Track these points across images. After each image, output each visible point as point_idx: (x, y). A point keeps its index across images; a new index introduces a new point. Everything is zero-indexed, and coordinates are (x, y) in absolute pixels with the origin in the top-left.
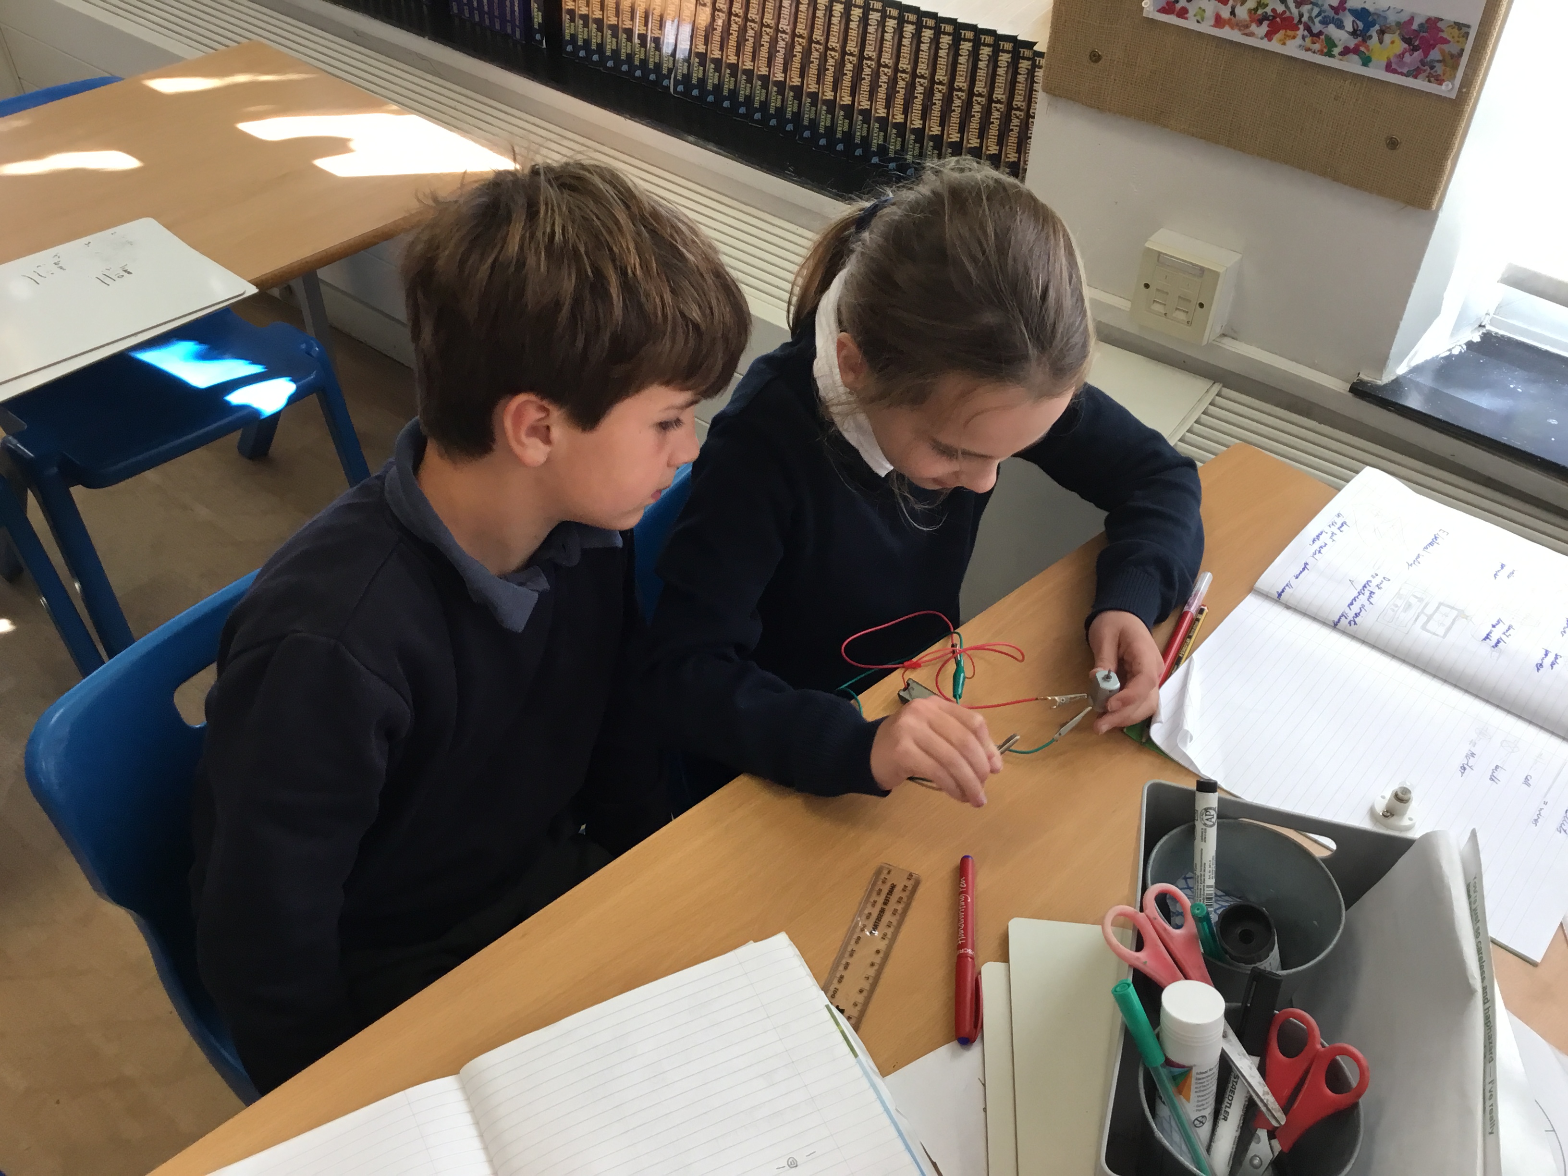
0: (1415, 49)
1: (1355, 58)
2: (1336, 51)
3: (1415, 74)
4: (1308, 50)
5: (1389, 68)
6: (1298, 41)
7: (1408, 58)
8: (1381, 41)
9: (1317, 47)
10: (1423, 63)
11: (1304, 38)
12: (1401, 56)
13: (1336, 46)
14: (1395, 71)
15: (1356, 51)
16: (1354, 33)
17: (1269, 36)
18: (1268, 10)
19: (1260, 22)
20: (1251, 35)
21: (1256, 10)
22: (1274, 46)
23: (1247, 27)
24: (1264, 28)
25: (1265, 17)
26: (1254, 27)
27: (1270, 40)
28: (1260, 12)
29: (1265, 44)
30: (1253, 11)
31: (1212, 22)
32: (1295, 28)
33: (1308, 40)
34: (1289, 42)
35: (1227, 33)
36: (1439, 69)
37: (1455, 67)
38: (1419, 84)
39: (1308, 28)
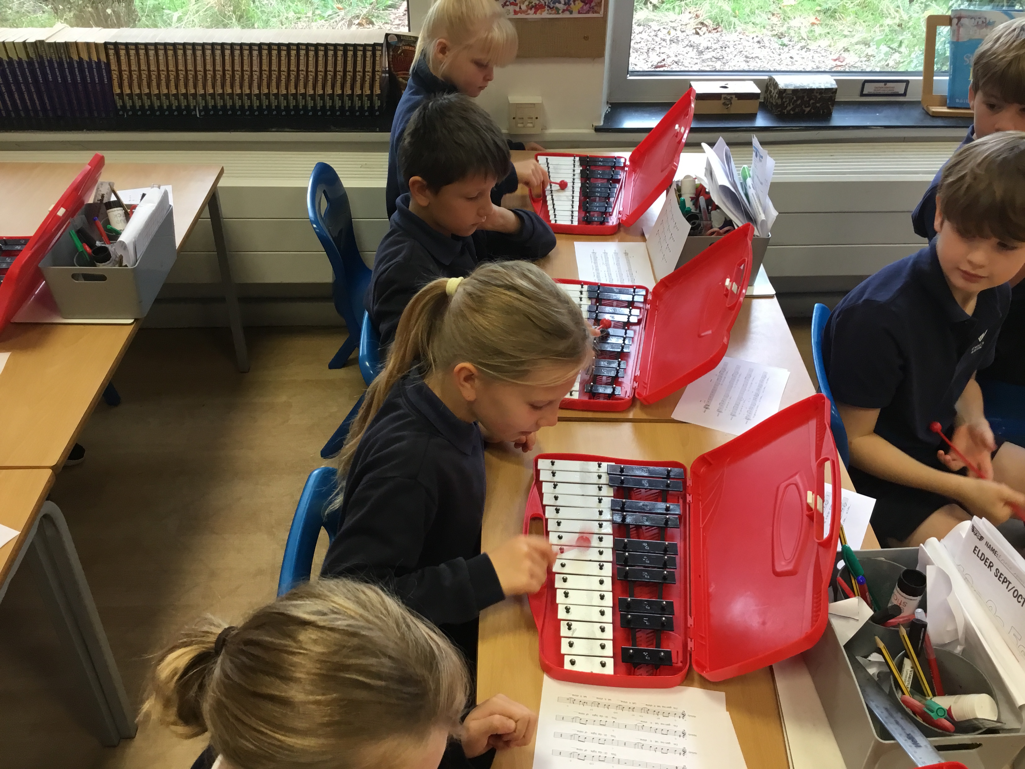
0: (586, 4)
1: (568, 12)
2: (560, 12)
3: (588, 12)
4: (550, 14)
5: (579, 13)
6: (546, 12)
7: (585, 8)
8: (575, 4)
9: (553, 12)
10: (590, 8)
11: (548, 10)
12: (582, 7)
13: (559, 10)
14: (581, 13)
15: (567, 10)
16: (565, 4)
17: (535, 13)
18: (533, 4)
19: (531, 9)
20: (529, 14)
21: (529, 5)
22: (538, 16)
23: (527, 11)
24: (533, 10)
25: (533, 7)
26: (529, 11)
27: (536, 14)
28: (530, 5)
29: (535, 16)
30: (527, 6)
31: (513, 13)
32: (544, 8)
33: (550, 10)
34: (543, 13)
35: (520, 16)
36: (596, 8)
37: (601, 6)
38: (590, 15)
39: (549, 6)
